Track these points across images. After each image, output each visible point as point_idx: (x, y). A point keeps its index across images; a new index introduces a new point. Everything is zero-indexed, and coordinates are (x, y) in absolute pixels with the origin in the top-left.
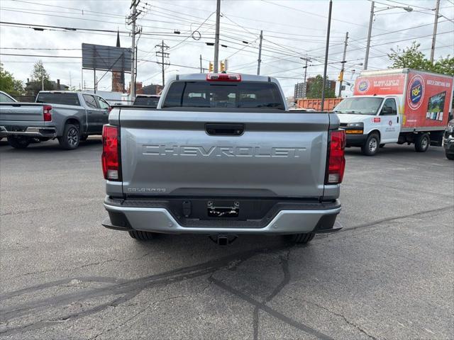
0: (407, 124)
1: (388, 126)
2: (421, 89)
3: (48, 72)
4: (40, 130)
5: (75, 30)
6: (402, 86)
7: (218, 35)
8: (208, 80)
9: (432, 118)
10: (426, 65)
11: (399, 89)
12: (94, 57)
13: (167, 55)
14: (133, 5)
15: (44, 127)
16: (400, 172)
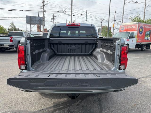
0: (138, 41)
1: (132, 42)
2: (143, 29)
3: (15, 26)
4: (9, 45)
5: (22, 10)
6: (136, 28)
7: (72, 12)
8: (67, 25)
9: (146, 39)
10: (142, 21)
11: (135, 29)
12: (30, 20)
13: (55, 19)
14: (43, 2)
15: (10, 44)
16: (137, 59)
